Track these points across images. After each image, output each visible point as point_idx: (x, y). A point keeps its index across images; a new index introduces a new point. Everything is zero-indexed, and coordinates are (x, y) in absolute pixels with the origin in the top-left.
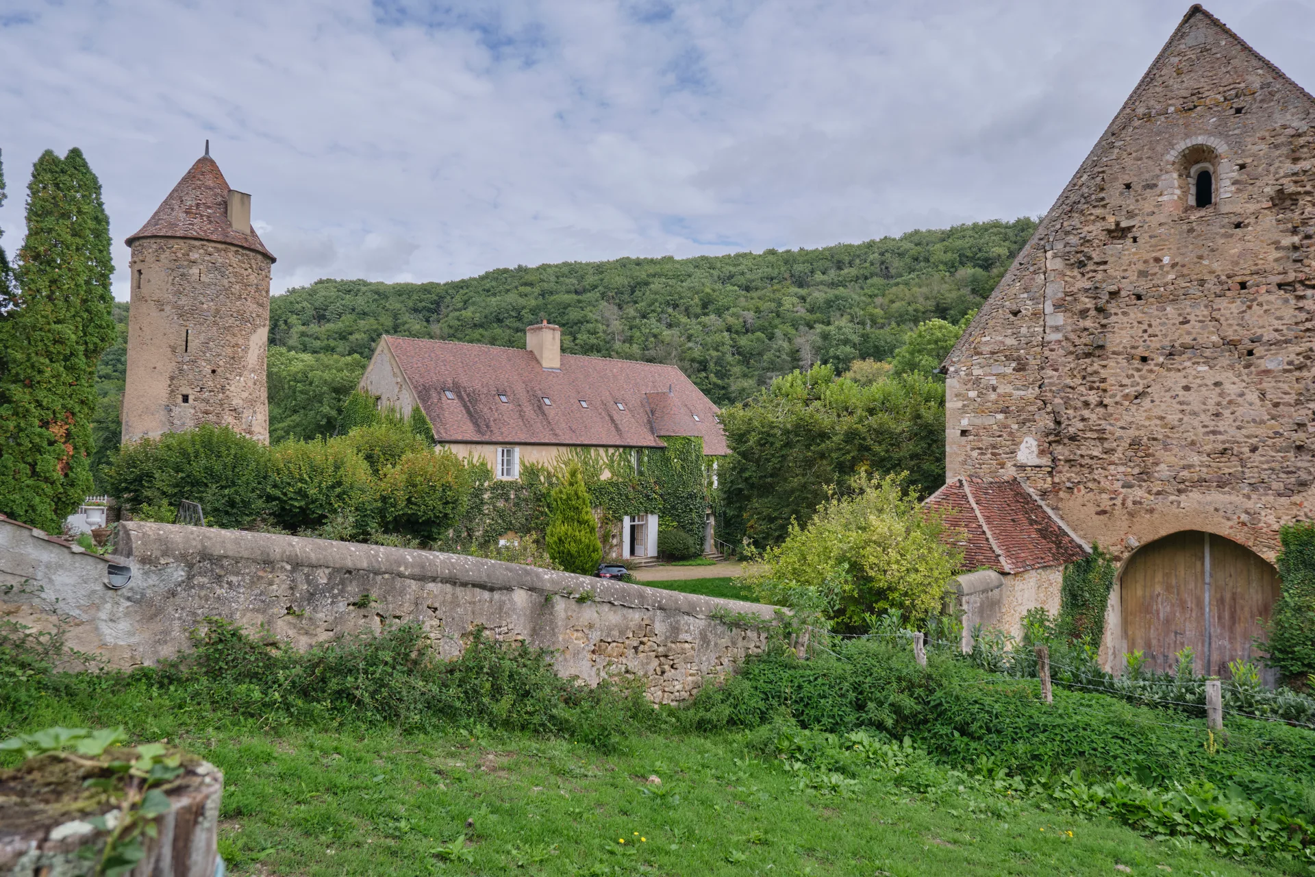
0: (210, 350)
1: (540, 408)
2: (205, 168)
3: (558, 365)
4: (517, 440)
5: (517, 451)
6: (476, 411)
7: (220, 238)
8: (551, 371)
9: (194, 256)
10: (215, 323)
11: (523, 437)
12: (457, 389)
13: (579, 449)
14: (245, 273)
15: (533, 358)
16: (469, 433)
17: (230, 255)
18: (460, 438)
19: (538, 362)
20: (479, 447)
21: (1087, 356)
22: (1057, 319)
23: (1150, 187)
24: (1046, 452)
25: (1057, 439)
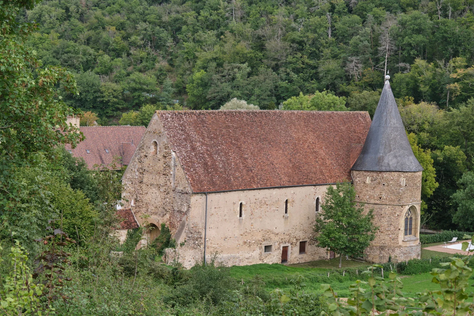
21: (141, 183)
22: (137, 173)
23: (149, 148)
24: (135, 203)
25: (136, 200)
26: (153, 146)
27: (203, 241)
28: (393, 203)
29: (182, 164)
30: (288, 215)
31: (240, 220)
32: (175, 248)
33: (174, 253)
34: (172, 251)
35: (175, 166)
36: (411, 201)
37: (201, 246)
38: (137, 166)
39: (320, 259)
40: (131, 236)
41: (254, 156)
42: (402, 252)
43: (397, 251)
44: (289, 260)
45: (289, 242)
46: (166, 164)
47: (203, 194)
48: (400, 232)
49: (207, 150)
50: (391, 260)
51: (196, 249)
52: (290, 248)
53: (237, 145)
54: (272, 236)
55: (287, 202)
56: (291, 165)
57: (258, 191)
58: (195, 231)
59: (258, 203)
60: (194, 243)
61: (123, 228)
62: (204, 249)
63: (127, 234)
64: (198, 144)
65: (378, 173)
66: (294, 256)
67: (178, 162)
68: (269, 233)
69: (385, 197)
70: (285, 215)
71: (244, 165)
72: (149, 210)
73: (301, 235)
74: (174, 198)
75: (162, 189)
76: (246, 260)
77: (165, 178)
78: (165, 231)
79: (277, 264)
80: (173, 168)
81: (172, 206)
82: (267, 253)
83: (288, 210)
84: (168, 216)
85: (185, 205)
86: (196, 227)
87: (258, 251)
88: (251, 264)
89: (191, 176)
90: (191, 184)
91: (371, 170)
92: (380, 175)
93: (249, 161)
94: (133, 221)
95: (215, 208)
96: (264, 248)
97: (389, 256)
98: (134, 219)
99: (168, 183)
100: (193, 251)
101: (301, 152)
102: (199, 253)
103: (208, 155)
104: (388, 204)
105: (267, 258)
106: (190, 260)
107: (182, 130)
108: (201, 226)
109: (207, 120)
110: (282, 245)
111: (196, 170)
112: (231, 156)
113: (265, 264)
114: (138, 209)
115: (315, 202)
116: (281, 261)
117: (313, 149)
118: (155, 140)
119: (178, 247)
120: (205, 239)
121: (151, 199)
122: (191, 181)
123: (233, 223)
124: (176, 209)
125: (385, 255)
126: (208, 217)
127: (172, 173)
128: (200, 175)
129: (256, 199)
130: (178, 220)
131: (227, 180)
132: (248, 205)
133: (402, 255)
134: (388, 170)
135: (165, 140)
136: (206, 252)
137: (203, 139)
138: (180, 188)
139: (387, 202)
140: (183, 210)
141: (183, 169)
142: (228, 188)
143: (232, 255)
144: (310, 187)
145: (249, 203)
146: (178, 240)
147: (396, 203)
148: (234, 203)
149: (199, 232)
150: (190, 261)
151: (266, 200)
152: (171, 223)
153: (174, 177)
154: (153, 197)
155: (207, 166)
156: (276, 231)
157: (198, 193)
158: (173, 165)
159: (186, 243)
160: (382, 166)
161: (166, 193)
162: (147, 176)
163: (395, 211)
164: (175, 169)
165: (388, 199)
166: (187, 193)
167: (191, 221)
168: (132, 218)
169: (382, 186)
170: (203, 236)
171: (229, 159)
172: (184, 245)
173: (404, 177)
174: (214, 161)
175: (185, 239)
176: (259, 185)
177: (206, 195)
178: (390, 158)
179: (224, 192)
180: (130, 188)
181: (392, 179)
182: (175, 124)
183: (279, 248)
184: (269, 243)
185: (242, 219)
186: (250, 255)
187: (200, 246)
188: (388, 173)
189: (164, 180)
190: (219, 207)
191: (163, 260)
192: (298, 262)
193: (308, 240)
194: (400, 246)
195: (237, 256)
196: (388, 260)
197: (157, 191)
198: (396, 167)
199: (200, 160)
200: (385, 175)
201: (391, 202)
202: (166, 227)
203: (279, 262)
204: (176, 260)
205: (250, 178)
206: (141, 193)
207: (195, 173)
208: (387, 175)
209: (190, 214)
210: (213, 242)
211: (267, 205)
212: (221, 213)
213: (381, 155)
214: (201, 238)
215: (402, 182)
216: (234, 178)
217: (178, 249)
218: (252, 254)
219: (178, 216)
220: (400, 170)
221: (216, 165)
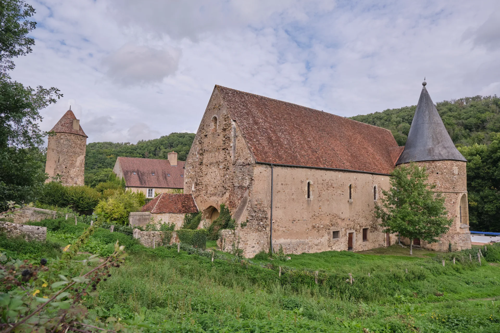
0: (65, 162)
1: (165, 178)
2: (70, 113)
3: (176, 164)
4: (154, 187)
5: (154, 190)
6: (142, 178)
7: (69, 132)
8: (174, 167)
9: (62, 137)
10: (67, 155)
11: (156, 186)
12: (138, 172)
13: (176, 190)
14: (76, 141)
15: (168, 162)
16: (138, 184)
17: (72, 136)
18: (134, 186)
19: (169, 163)
20: (141, 189)
21: (201, 165)
22: (198, 156)
23: (209, 126)
24: (195, 188)
25: (197, 184)
26: (213, 123)
27: (269, 222)
28: (448, 191)
29: (243, 133)
30: (352, 200)
31: (308, 201)
32: (234, 230)
33: (233, 235)
34: (230, 233)
35: (236, 136)
36: (463, 189)
37: (267, 229)
38: (198, 149)
39: (380, 247)
40: (189, 221)
41: (316, 141)
42: (461, 239)
43: (456, 238)
44: (354, 247)
45: (353, 228)
46: (226, 137)
47: (268, 166)
48: (457, 218)
49: (271, 127)
50: (451, 246)
51: (261, 231)
52: (354, 235)
53: (299, 129)
54: (339, 221)
55: (350, 187)
56: (349, 154)
57: (325, 171)
58: (260, 210)
59: (325, 185)
60: (258, 224)
61: (180, 212)
62: (270, 232)
63: (185, 219)
64: (261, 120)
65: (431, 162)
66: (358, 243)
67: (239, 132)
68: (337, 218)
69: (439, 185)
70: (350, 200)
71: (308, 146)
72: (209, 192)
73: (364, 222)
74: (234, 172)
75: (221, 167)
76: (316, 246)
77: (224, 153)
78: (225, 212)
79: (345, 251)
80: (233, 140)
81: (232, 182)
82: (335, 239)
83: (352, 195)
84: (227, 195)
85: (247, 178)
86: (260, 204)
87: (326, 237)
88: (321, 251)
89: (253, 145)
90: (254, 153)
91: (423, 160)
92: (433, 164)
93: (312, 143)
94: (192, 206)
95: (282, 184)
96: (332, 233)
97: (449, 243)
98: (194, 204)
99: (228, 157)
100: (257, 234)
101: (355, 146)
102: (265, 237)
103: (272, 131)
104: (443, 191)
105: (335, 245)
106: (253, 245)
107: (243, 106)
108: (266, 203)
109: (269, 105)
110: (348, 232)
111: (259, 141)
112: (295, 137)
113: (334, 252)
114: (198, 193)
115: (373, 191)
116: (347, 249)
117: (363, 145)
118: (215, 115)
119: (238, 229)
120: (271, 220)
121: (210, 179)
122: (254, 150)
123: (302, 204)
124: (236, 184)
125: (445, 241)
126: (274, 194)
127: (232, 145)
128: (263, 146)
129: (323, 180)
130: (239, 197)
131: (294, 156)
132: (316, 186)
133: (461, 242)
134: (441, 159)
135: (225, 112)
136: (272, 236)
137: (265, 117)
138: (241, 161)
139: (442, 189)
140: (244, 184)
141: (245, 137)
142: (295, 163)
143: (301, 240)
144: (369, 175)
145: (316, 183)
146: (237, 220)
147: (451, 190)
148: (302, 182)
149: (264, 211)
150: (253, 247)
151: (332, 182)
152: (230, 202)
153: (234, 149)
154: (213, 177)
155: (271, 140)
156: (343, 216)
157: (262, 164)
158: (233, 136)
159: (248, 224)
160: (433, 156)
161: (225, 169)
162: (207, 155)
163: (451, 199)
164: (235, 140)
165: (443, 186)
166: (249, 164)
167: (254, 196)
168: (191, 203)
169: (435, 175)
170: (269, 216)
171: (293, 139)
172: (245, 225)
173: (456, 166)
174: (278, 138)
175: (247, 218)
176: (325, 165)
177: (272, 168)
178: (440, 149)
179: (291, 167)
180: (191, 172)
181: (445, 168)
182: (237, 100)
183: (345, 235)
184: (336, 229)
185: (310, 201)
186: (319, 241)
187: (265, 228)
188: (441, 162)
189: (223, 155)
190: (287, 184)
191: (219, 246)
192: (362, 250)
193: (369, 227)
194: (458, 233)
195: (306, 242)
196: (448, 247)
197: (216, 170)
198: (448, 156)
199: (264, 134)
200: (439, 164)
201: (446, 190)
202: (226, 207)
203: (346, 249)
204: (236, 246)
205: (316, 158)
206: (201, 175)
207: (258, 144)
208: (440, 164)
209: (253, 188)
210: (280, 225)
211: (333, 188)
212: (288, 190)
213: (430, 147)
214: (266, 218)
215: (455, 170)
216: (300, 155)
217: (238, 230)
218: (321, 240)
219: (239, 192)
220: (453, 159)
221: (281, 141)
